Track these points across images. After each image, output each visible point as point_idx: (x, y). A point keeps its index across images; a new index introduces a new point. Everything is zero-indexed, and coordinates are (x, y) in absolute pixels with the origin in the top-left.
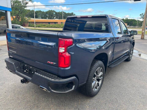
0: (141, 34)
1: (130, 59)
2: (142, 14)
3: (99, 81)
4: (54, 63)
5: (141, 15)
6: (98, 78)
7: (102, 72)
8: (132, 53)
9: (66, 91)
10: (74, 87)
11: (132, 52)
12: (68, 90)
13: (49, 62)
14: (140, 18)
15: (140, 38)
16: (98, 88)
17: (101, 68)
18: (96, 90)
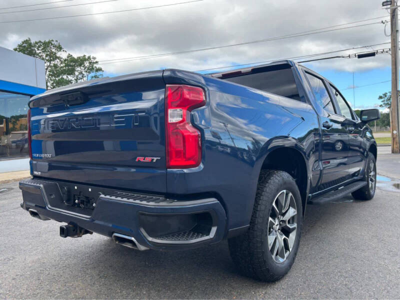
0: (390, 142)
1: (371, 192)
2: (385, 95)
3: (288, 236)
4: (155, 159)
5: (381, 97)
6: (284, 225)
7: (294, 207)
8: (375, 176)
9: (192, 238)
10: (214, 230)
11: (372, 174)
12: (197, 237)
13: (141, 159)
14: (381, 106)
15: (391, 152)
16: (286, 255)
17: (290, 194)
18: (281, 260)
